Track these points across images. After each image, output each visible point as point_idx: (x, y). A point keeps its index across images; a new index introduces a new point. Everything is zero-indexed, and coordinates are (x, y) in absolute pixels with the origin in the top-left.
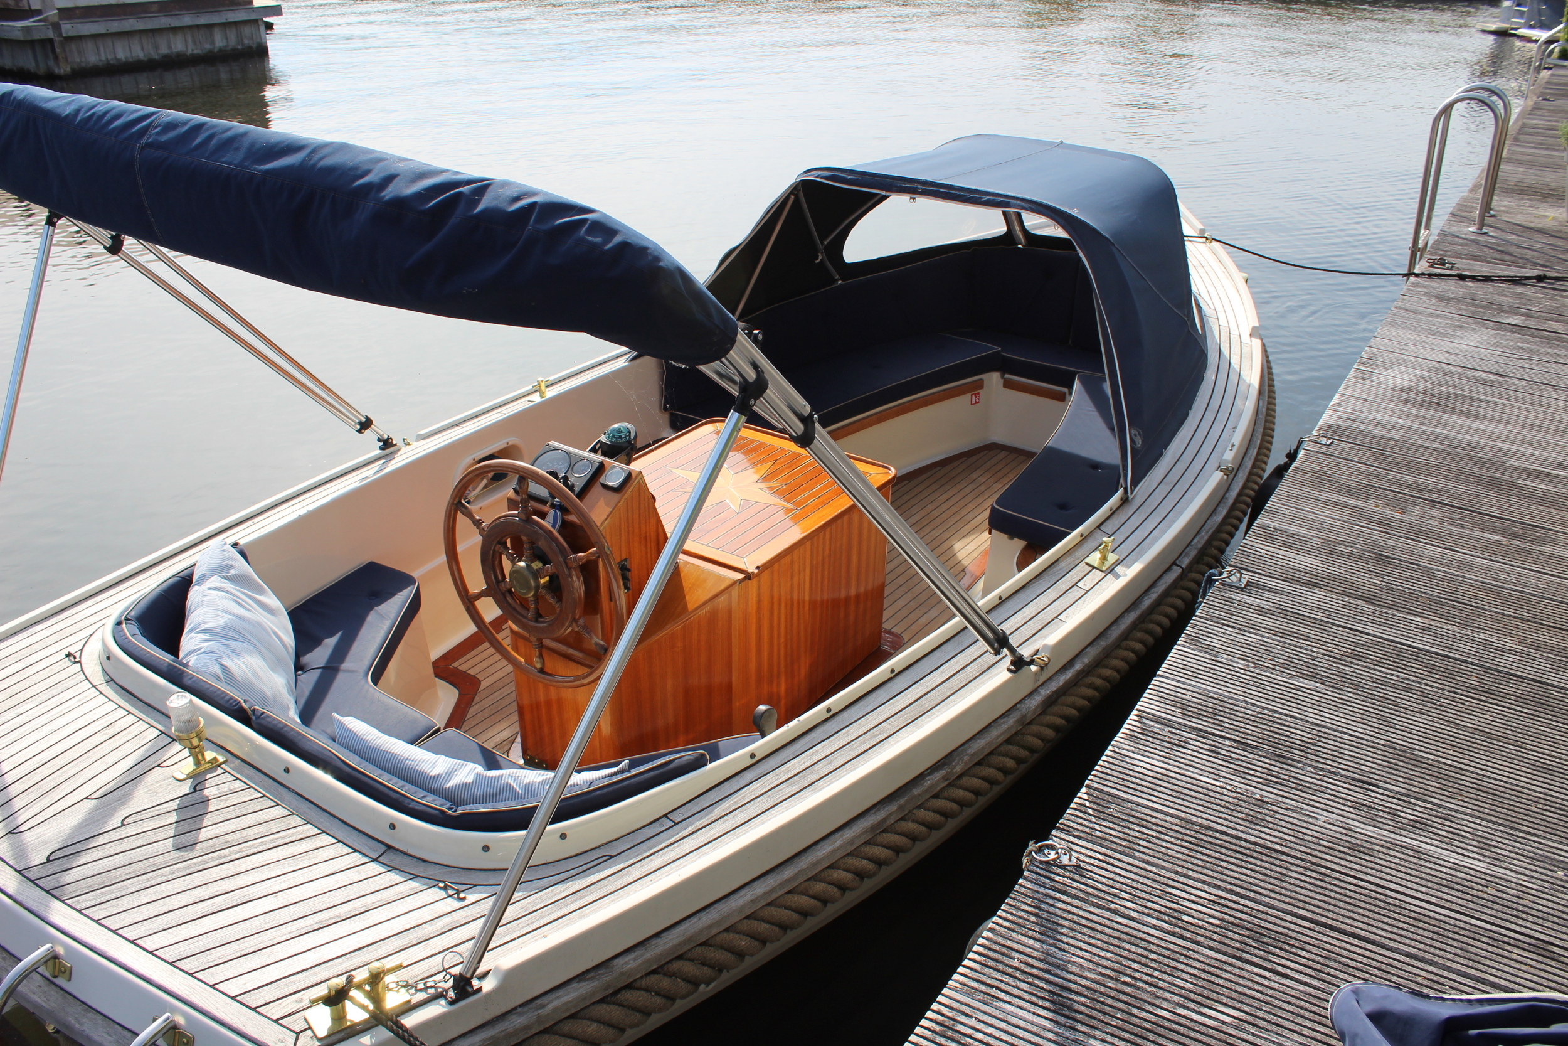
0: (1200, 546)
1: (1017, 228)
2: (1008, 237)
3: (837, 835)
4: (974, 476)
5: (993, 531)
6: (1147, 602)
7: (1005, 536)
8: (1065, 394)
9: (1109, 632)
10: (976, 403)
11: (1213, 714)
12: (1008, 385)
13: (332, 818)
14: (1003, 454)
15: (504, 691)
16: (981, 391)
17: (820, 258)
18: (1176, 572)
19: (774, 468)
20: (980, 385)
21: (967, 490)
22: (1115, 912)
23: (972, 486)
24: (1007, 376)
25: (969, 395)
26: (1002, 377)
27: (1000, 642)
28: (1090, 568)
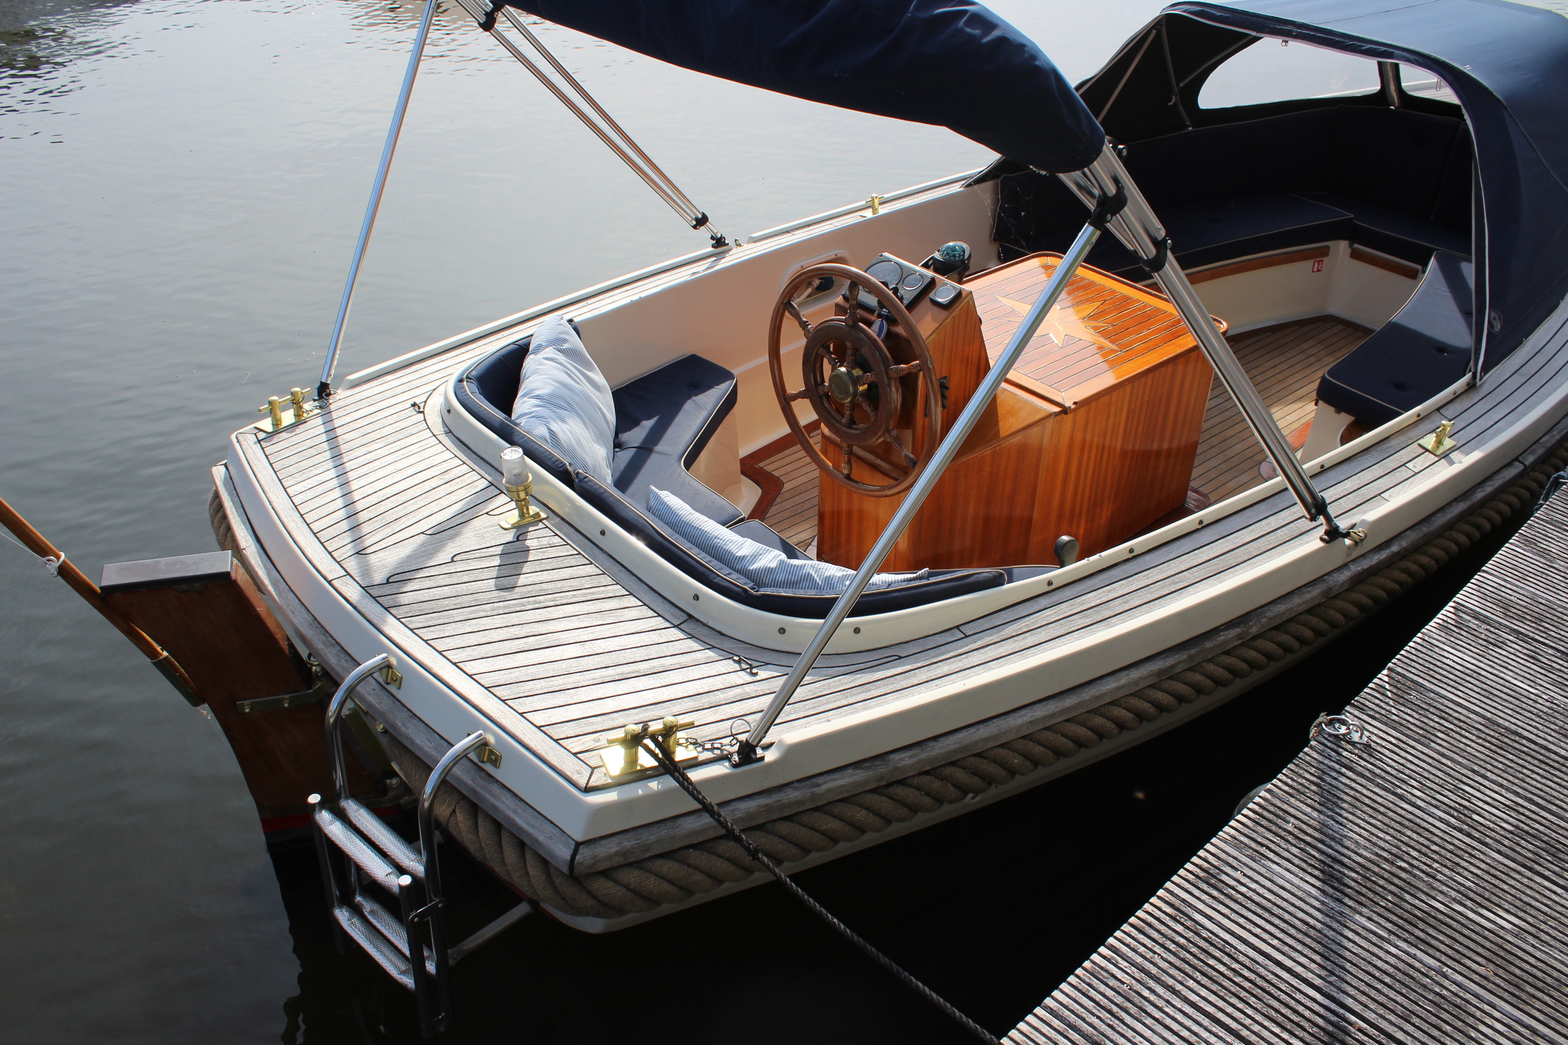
0: (1549, 445)
1: (1392, 87)
2: (1381, 97)
3: (1123, 673)
4: (1305, 346)
5: (1320, 402)
6: (1480, 495)
7: (1332, 409)
8: (1417, 271)
9: (1433, 519)
10: (1318, 270)
11: (1539, 620)
12: (1355, 255)
13: (639, 582)
14: (1340, 327)
15: (806, 496)
16: (1325, 259)
17: (1174, 100)
18: (1518, 468)
19: (1102, 308)
20: (1325, 252)
21: (1295, 360)
22: (1401, 797)
23: (1301, 357)
24: (1356, 246)
25: (1312, 261)
26: (1351, 246)
27: (1317, 508)
28: (1423, 451)
